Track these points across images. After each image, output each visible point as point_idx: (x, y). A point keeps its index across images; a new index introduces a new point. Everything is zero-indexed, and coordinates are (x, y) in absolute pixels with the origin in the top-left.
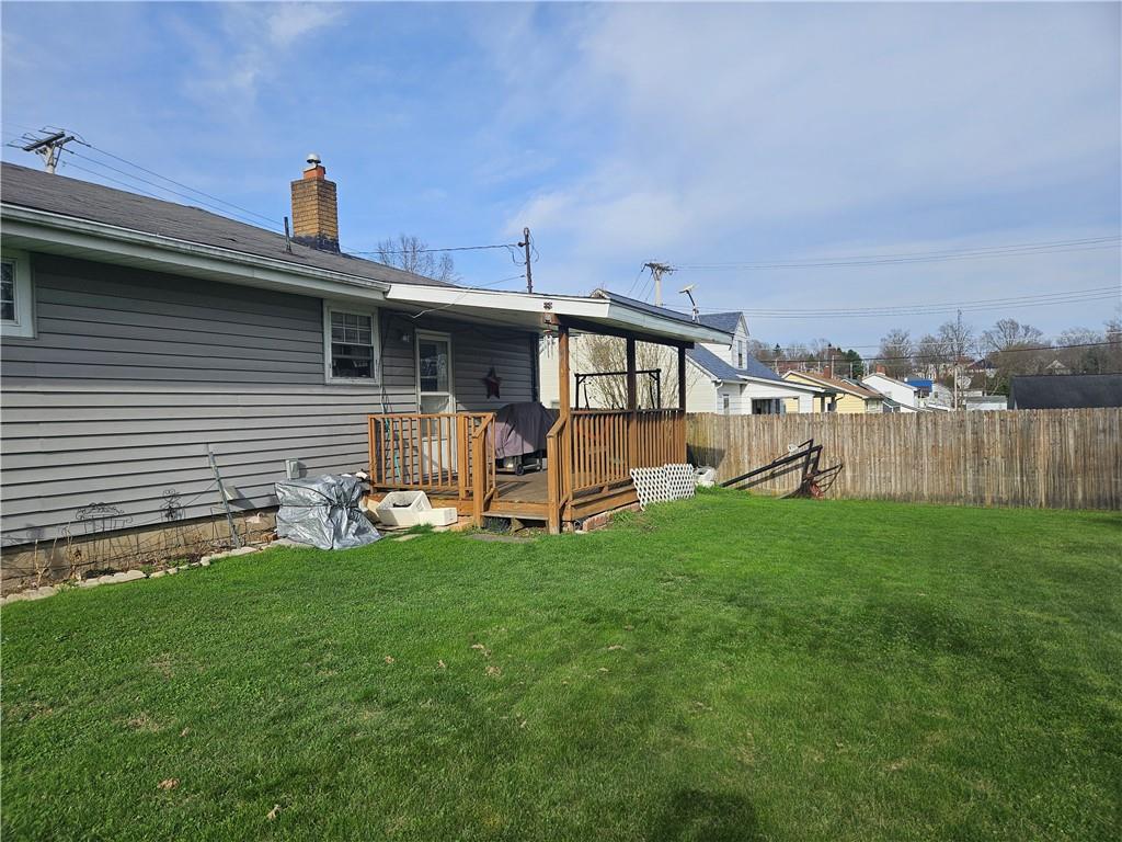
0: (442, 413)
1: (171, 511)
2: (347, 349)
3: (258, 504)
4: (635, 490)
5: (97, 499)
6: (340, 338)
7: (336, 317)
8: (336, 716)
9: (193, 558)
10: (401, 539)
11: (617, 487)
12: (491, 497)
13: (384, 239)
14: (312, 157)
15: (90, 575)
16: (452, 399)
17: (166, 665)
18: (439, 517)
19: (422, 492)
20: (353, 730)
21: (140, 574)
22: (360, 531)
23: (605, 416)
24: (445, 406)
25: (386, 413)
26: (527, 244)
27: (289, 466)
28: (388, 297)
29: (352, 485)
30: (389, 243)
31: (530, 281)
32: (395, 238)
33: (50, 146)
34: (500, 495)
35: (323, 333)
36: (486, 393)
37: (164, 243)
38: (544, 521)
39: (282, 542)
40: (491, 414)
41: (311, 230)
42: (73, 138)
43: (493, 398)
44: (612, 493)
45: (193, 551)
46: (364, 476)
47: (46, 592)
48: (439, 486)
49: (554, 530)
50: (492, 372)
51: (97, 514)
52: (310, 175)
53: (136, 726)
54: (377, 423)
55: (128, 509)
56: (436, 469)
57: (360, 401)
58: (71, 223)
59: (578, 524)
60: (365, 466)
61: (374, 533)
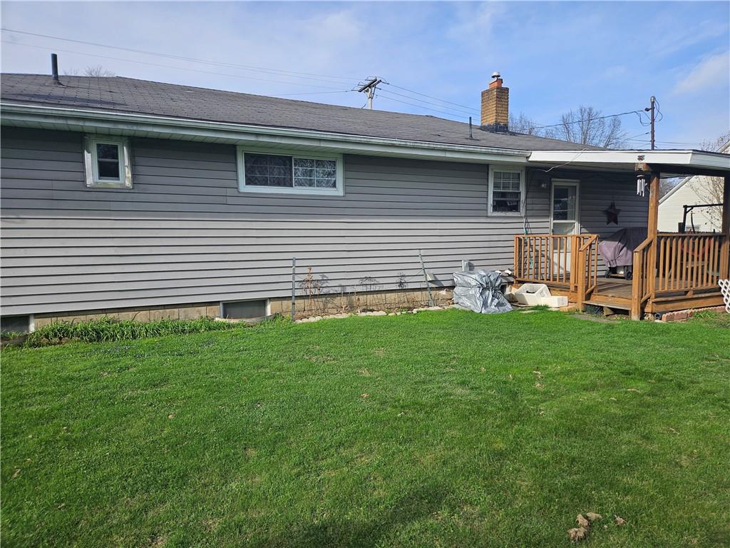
0: (569, 234)
1: (401, 284)
2: (503, 195)
3: (445, 284)
4: (723, 296)
5: (368, 275)
6: (499, 187)
7: (497, 175)
8: (444, 388)
9: (410, 309)
10: (525, 312)
11: (701, 293)
12: (592, 291)
13: (566, 112)
14: (495, 74)
15: (364, 311)
16: (577, 225)
17: (381, 353)
18: (555, 302)
19: (545, 285)
20: (451, 395)
21: (384, 313)
22: (499, 305)
23: (705, 238)
24: (572, 230)
25: (527, 234)
26: (653, 108)
27: (464, 264)
28: (530, 159)
29: (496, 277)
30: (571, 114)
31: (653, 137)
32: (576, 110)
33: (370, 87)
34: (599, 291)
35: (488, 185)
36: (606, 220)
37: (399, 143)
38: (628, 311)
39: (455, 306)
40: (596, 236)
41: (491, 120)
42: (380, 81)
43: (613, 224)
44: (696, 296)
45: (411, 306)
46: (510, 273)
47: (344, 316)
48: (557, 282)
49: (635, 317)
50: (612, 206)
51: (367, 282)
52: (492, 86)
53: (362, 373)
54: (520, 240)
55: (381, 281)
56: (562, 271)
57: (510, 227)
58: (358, 139)
59: (658, 316)
60: (511, 267)
61: (509, 307)
